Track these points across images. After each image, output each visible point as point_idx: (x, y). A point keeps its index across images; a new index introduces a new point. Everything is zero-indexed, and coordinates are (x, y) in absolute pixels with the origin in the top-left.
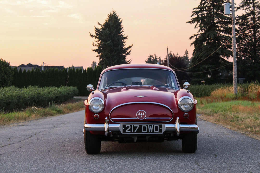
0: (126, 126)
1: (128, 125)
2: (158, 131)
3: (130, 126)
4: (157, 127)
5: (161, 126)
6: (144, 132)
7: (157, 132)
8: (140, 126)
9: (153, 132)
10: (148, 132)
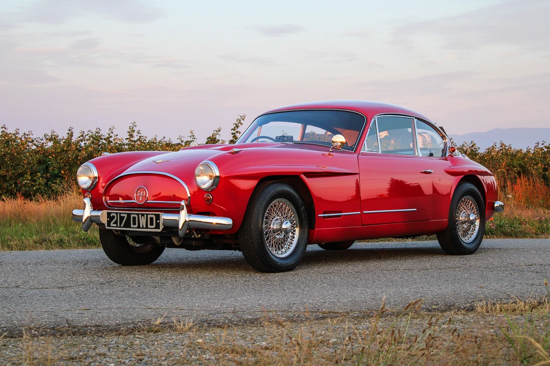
0: (111, 215)
1: (113, 213)
2: (154, 226)
3: (115, 215)
4: (152, 219)
5: (158, 217)
6: (133, 228)
7: (152, 229)
8: (129, 215)
9: (147, 227)
10: (139, 227)
